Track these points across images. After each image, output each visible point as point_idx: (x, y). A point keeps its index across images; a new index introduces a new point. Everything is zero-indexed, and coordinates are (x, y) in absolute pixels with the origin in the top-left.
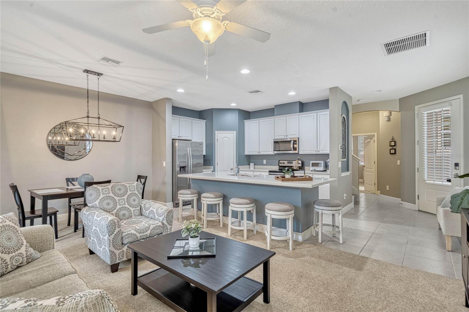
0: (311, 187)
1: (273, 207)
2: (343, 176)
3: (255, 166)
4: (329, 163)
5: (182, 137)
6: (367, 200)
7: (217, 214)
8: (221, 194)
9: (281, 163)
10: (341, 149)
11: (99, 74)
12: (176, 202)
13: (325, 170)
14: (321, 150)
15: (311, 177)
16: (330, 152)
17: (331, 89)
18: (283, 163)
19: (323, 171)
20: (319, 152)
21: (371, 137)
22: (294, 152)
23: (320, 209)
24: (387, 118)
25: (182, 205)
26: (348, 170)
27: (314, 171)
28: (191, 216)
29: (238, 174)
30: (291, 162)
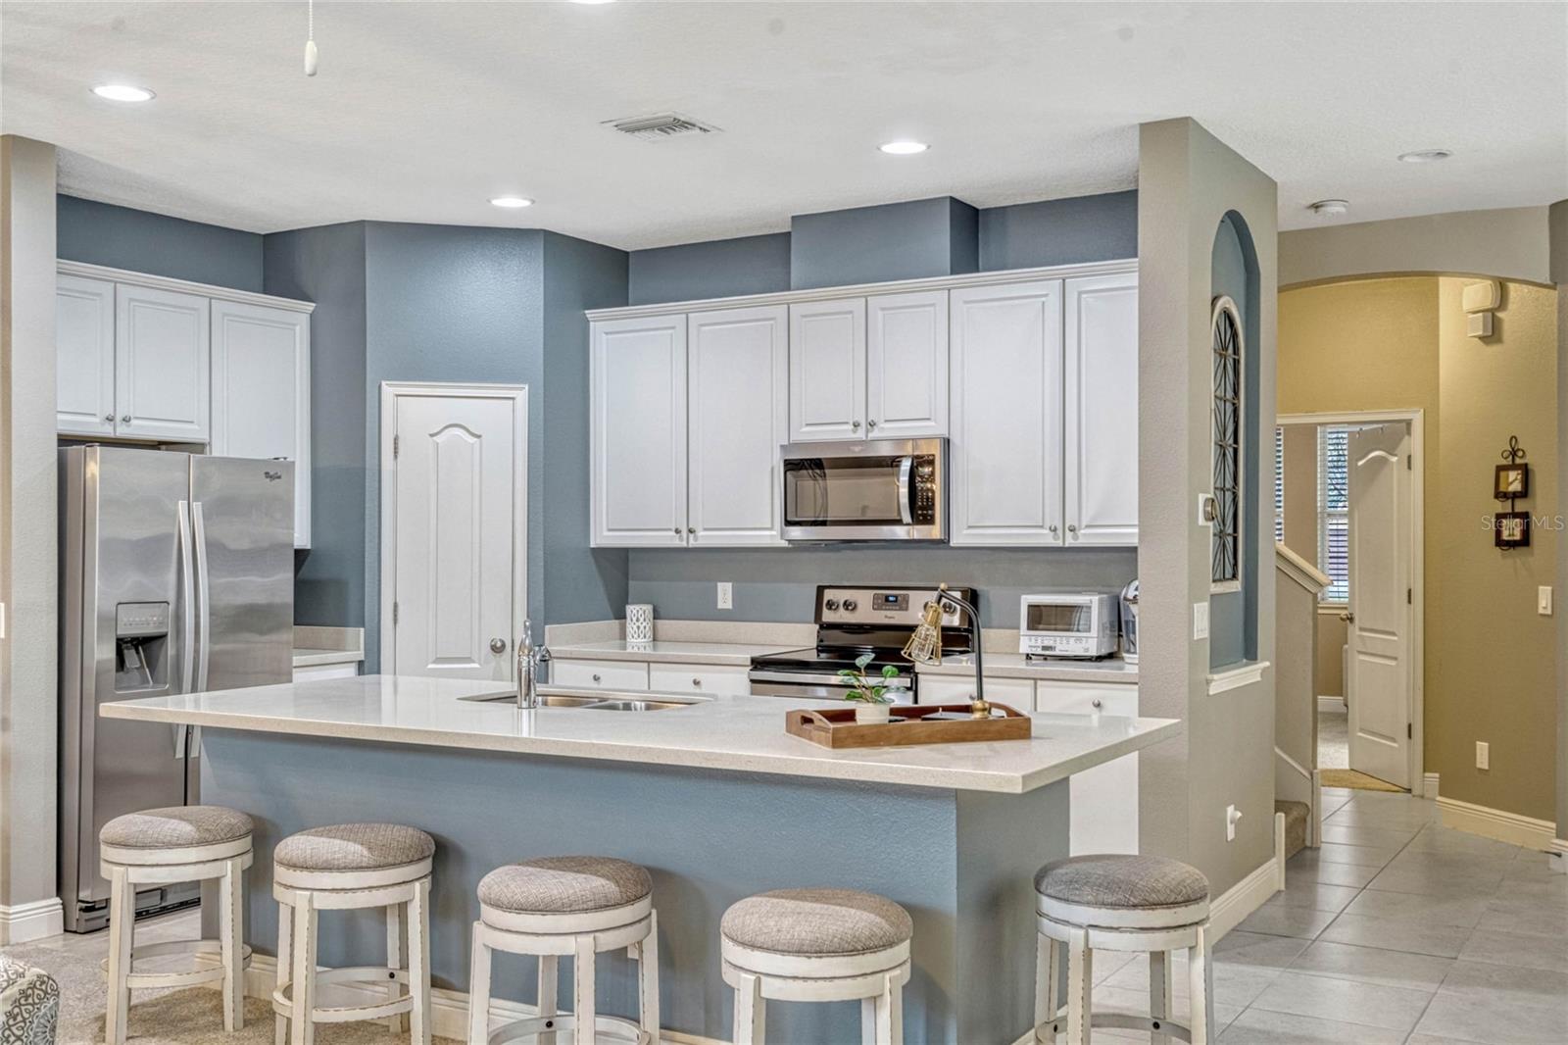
0: (1019, 790)
1: (772, 923)
2: (1214, 695)
3: (659, 622)
4: (1134, 609)
5: (134, 422)
6: (1366, 833)
7: (392, 976)
8: (417, 833)
9: (830, 605)
10: (1210, 517)
12: (83, 895)
13: (1115, 648)
14: (1084, 524)
15: (1017, 715)
16: (1141, 535)
17: (1151, 131)
18: (846, 605)
19: (1099, 658)
20: (1076, 537)
21: (1391, 435)
22: (919, 532)
23: (1080, 927)
24: (1484, 317)
25: (130, 916)
26: (1250, 653)
27: (1045, 658)
28: (197, 994)
29: (541, 688)
30: (900, 595)
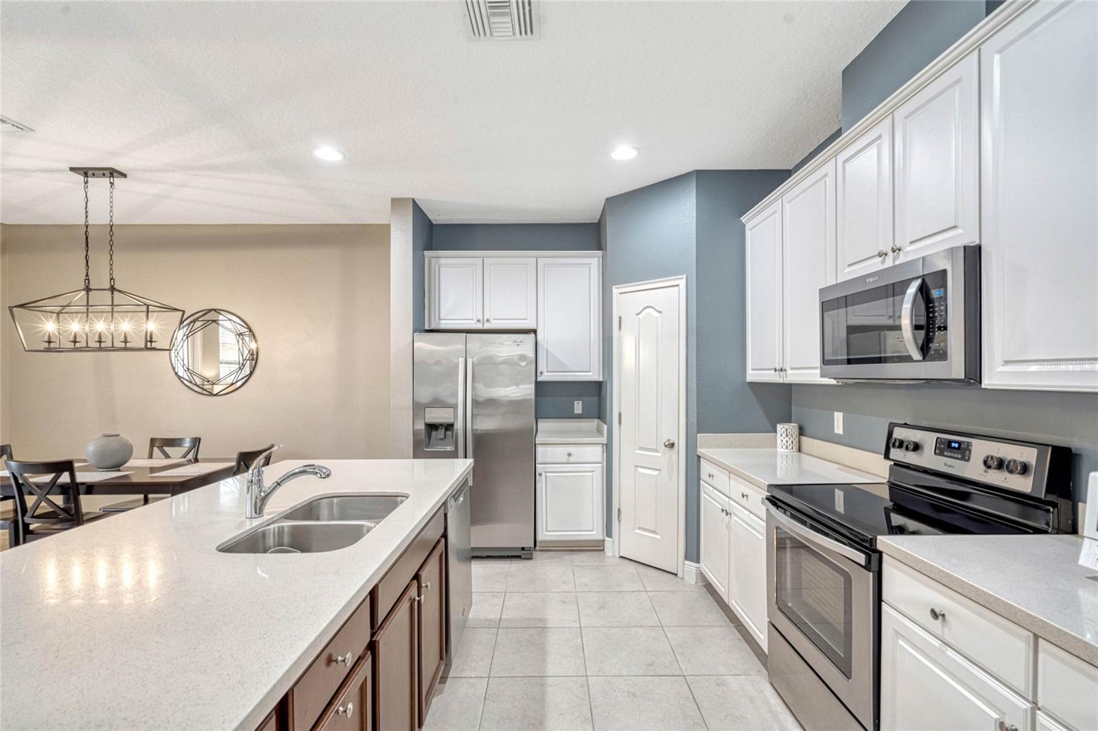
3: (803, 438)
9: (900, 443)
11: (112, 173)
18: (915, 446)
22: (932, 369)
30: (964, 442)
